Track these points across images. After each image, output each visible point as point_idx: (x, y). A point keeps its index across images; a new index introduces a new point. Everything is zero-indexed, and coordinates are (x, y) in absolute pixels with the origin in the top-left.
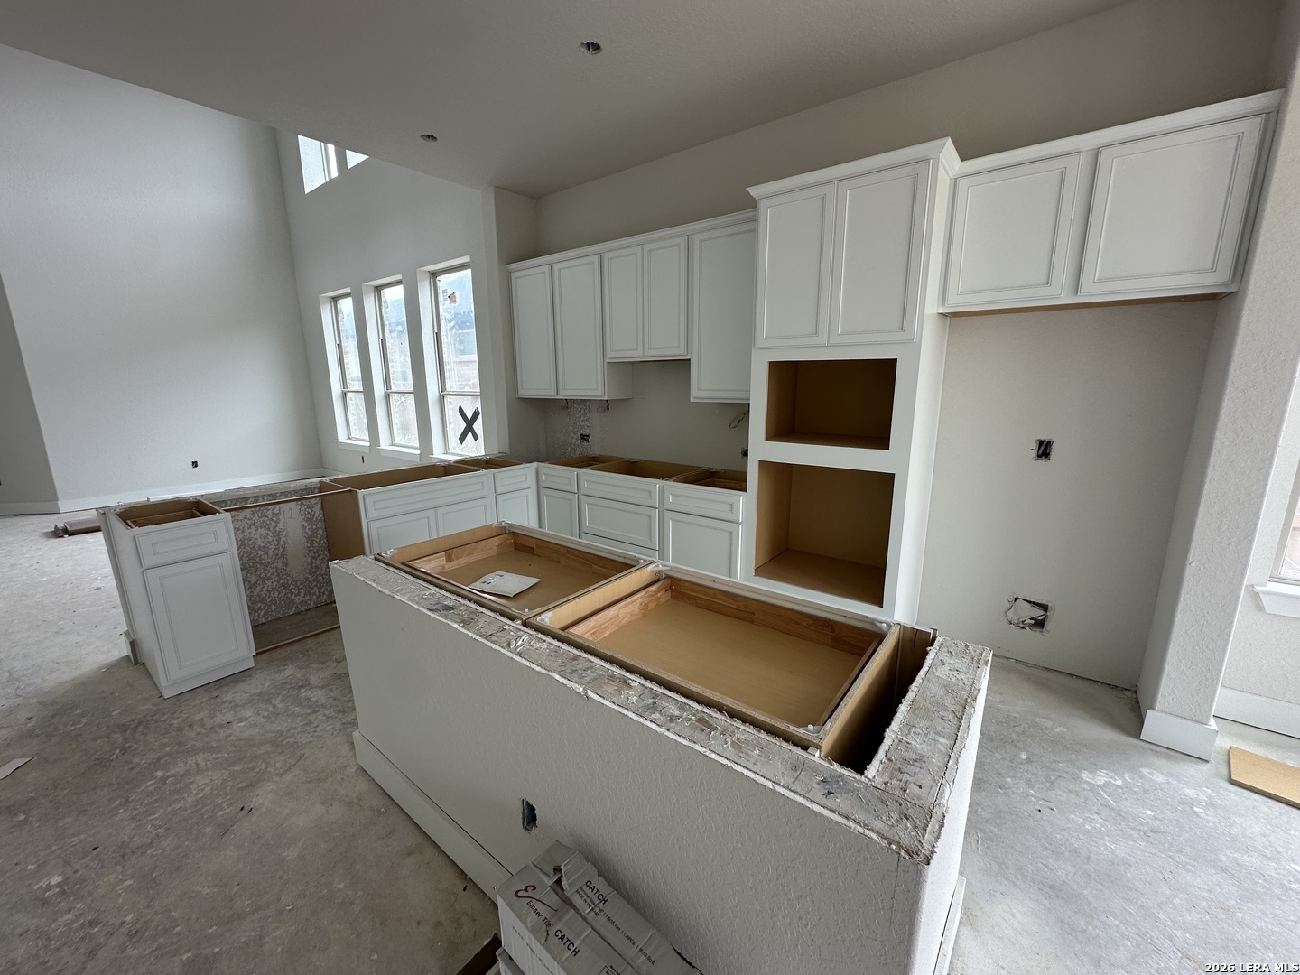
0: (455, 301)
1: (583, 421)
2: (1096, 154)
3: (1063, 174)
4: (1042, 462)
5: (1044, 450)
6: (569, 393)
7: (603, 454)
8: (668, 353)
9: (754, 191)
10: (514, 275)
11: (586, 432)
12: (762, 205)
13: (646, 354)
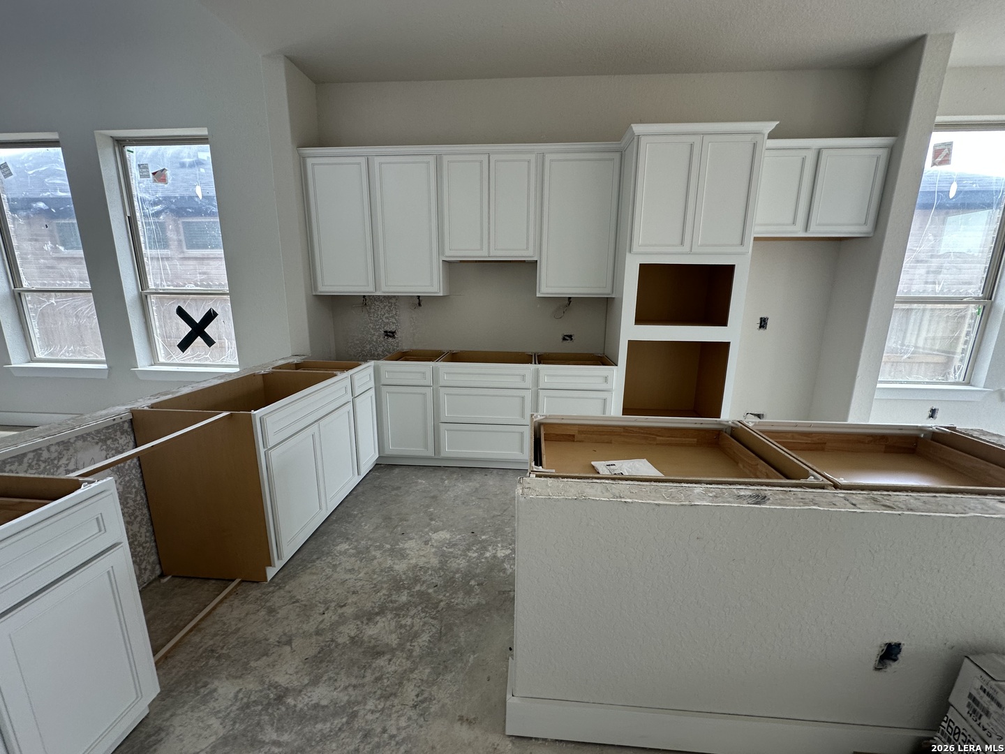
0: (164, 180)
1: (387, 318)
2: (819, 153)
3: (804, 159)
4: (762, 331)
5: (763, 323)
6: (392, 289)
7: (414, 348)
8: (512, 255)
9: (637, 128)
10: (310, 161)
11: (392, 328)
12: (643, 140)
13: (491, 254)
